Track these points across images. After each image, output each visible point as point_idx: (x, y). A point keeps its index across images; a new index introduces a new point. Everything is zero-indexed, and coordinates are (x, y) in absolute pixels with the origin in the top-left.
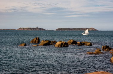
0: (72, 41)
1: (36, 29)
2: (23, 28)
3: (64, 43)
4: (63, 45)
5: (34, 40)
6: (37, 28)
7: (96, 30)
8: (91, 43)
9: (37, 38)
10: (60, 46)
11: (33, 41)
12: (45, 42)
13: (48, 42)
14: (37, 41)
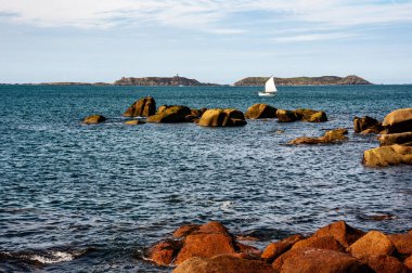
0: (262, 108)
1: (172, 82)
2: (133, 79)
3: (228, 112)
4: (226, 118)
5: (138, 106)
6: (177, 79)
7: (368, 83)
8: (324, 114)
9: (145, 101)
11: (134, 110)
12: (169, 112)
13: (179, 111)
14: (147, 108)
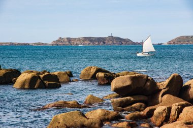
0: (93, 71)
1: (106, 42)
2: (69, 40)
3: (42, 76)
4: (39, 81)
6: (112, 38)
10: (26, 87)
